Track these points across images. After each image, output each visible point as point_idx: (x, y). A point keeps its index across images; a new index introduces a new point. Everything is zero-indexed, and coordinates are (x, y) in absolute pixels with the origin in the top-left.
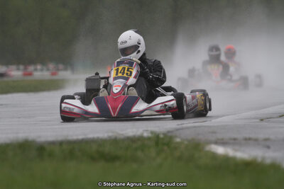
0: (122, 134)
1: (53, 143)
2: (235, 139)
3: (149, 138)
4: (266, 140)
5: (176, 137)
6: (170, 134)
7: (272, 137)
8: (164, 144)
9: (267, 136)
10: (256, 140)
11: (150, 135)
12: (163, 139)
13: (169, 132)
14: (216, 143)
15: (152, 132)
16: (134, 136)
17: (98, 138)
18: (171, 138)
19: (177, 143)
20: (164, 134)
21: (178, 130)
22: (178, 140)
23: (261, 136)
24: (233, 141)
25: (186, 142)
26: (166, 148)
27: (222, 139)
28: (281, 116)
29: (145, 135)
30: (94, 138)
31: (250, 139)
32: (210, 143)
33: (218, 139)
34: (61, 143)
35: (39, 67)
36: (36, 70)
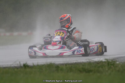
0: (93, 60)
3: (105, 62)
6: (114, 60)
8: (111, 65)
11: (105, 61)
15: (106, 59)
16: (98, 61)
17: (82, 62)
18: (115, 62)
19: (117, 64)
20: (112, 60)
21: (118, 58)
22: (118, 63)
25: (121, 64)
26: (112, 66)
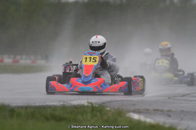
1: (22, 107)
2: (148, 110)
4: (169, 111)
5: (107, 107)
7: (173, 109)
9: (170, 109)
10: (162, 111)
12: (98, 107)
13: (103, 103)
14: (134, 112)
23: (166, 108)
24: (146, 111)
27: (139, 110)
28: (183, 96)
29: (86, 104)
30: (50, 105)
31: (158, 110)
32: (129, 111)
33: (136, 109)
34: (26, 107)
35: (24, 57)
36: (21, 58)
